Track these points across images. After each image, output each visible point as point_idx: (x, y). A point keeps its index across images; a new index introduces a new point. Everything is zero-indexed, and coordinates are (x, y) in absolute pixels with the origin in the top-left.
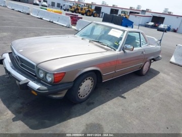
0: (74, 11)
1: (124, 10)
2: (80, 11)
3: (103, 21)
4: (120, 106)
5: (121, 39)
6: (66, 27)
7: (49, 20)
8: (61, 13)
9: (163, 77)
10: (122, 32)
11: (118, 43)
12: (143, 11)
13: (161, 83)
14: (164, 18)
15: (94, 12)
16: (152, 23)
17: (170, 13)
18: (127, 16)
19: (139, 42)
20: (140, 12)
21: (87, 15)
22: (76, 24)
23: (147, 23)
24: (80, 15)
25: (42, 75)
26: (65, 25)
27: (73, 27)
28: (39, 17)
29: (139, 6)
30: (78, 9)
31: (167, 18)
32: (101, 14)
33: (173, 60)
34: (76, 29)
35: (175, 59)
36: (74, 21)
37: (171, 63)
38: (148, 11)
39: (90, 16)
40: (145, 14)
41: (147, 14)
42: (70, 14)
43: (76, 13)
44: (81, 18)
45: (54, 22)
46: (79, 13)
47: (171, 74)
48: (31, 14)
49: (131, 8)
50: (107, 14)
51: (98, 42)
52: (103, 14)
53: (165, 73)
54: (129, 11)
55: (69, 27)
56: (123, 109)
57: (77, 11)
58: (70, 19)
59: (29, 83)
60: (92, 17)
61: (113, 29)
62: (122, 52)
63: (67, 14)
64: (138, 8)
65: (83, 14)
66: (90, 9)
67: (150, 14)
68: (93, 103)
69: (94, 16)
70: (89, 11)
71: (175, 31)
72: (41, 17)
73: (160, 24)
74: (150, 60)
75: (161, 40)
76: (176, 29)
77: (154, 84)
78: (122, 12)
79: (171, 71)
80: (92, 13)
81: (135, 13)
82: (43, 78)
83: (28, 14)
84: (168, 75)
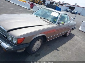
0: (33, 2)
1: (56, 3)
2: (35, 2)
3: (46, 7)
4: (55, 56)
5: (58, 17)
6: (28, 9)
7: (19, 5)
8: (25, 2)
9: (76, 38)
10: (59, 14)
11: (56, 20)
12: (65, 4)
13: (76, 41)
14: (74, 8)
15: (42, 3)
16: (69, 10)
17: (78, 5)
18: (57, 6)
19: (66, 20)
20: (64, 4)
21: (38, 4)
22: (33, 8)
23: (67, 9)
24: (35, 4)
25: (10, 39)
26: (27, 8)
27: (31, 9)
28: (14, 3)
29: (63, 1)
30: (34, 1)
31: (76, 8)
32: (45, 4)
33: (80, 29)
34: (33, 10)
35: (81, 28)
36: (32, 6)
37: (79, 30)
38: (67, 4)
39: (40, 4)
40: (66, 5)
41: (67, 5)
42: (30, 3)
43: (33, 3)
44: (36, 5)
45: (22, 6)
46: (35, 3)
47: (80, 36)
48: (11, 2)
49: (60, 2)
50: (48, 4)
51: (45, 19)
52: (47, 4)
53: (77, 36)
54: (59, 3)
55: (29, 9)
56: (56, 59)
57: (34, 2)
58: (30, 5)
59: (1, 44)
60: (41, 5)
61: (53, 12)
62: (58, 25)
63: (28, 3)
64: (63, 2)
65: (37, 3)
66: (40, 1)
67: (68, 5)
68: (39, 55)
69: (42, 5)
70: (40, 2)
71: (79, 14)
72: (15, 3)
73: (73, 10)
74: (71, 29)
75: (74, 19)
76: (80, 13)
77: (72, 42)
78: (55, 4)
79: (80, 35)
80: (41, 3)
81: (62, 4)
82: (11, 40)
83: (9, 1)
84: (79, 37)
